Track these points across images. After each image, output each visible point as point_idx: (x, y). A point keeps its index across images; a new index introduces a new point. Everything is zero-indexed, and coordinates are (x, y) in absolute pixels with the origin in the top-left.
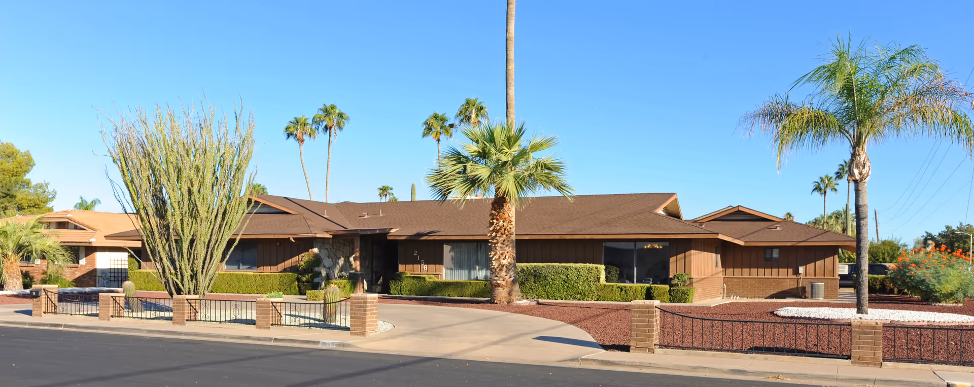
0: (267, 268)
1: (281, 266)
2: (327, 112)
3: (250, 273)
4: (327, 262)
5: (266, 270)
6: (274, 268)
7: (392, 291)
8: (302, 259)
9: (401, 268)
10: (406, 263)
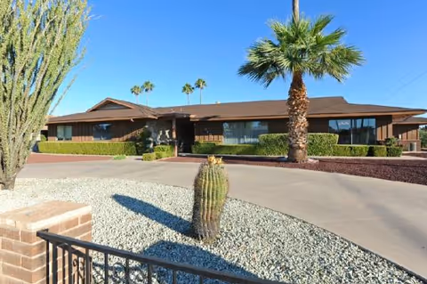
0: (117, 139)
1: (125, 137)
2: (147, 84)
3: (107, 142)
4: (153, 135)
5: (116, 140)
6: (121, 139)
7: (194, 151)
8: (138, 132)
9: (197, 138)
10: (199, 135)
